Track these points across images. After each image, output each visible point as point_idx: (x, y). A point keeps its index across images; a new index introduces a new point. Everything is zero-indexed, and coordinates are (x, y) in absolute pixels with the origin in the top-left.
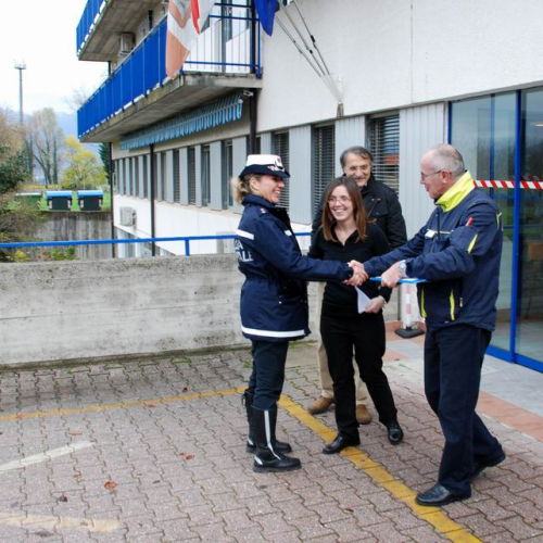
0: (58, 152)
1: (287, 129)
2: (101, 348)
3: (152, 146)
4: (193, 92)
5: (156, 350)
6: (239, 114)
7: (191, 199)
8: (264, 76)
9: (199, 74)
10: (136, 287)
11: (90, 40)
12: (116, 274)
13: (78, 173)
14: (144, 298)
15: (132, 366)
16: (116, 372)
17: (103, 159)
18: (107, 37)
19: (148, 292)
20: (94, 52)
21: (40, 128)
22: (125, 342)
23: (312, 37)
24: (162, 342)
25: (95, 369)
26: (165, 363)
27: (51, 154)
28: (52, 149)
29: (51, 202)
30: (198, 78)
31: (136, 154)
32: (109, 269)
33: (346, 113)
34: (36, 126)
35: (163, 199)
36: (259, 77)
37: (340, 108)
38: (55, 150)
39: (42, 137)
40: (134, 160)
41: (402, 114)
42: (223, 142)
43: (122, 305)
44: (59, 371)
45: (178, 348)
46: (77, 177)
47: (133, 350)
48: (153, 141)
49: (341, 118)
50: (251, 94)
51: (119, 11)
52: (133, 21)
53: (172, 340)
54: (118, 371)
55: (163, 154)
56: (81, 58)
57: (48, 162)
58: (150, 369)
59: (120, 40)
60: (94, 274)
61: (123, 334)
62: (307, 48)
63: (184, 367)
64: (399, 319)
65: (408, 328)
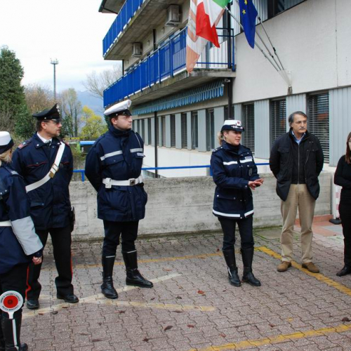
0: (78, 117)
1: (253, 102)
2: (164, 228)
3: (156, 113)
4: (192, 80)
5: (194, 230)
6: (221, 93)
7: (184, 145)
8: (237, 70)
9: (199, 70)
10: (183, 194)
11: (114, 47)
12: (173, 186)
13: (90, 130)
14: (188, 200)
15: (182, 238)
16: (174, 241)
17: (106, 121)
18: (124, 45)
19: (190, 196)
20: (115, 55)
21: (66, 101)
22: (177, 225)
23: (274, 48)
24: (198, 225)
25: (162, 240)
26: (200, 237)
27: (73, 118)
28: (74, 114)
29: (83, 148)
30: (198, 72)
31: (143, 117)
32: (169, 184)
33: (294, 92)
34: (64, 100)
35: (163, 145)
36: (234, 70)
37: (290, 89)
38: (76, 115)
39: (68, 107)
40: (141, 121)
41: (330, 93)
42: (207, 110)
43: (176, 204)
44: (142, 241)
45: (207, 229)
46: (89, 133)
47: (182, 230)
48: (158, 110)
49: (290, 95)
50: (229, 81)
51: (135, 30)
52: (143, 35)
53: (203, 224)
54: (175, 241)
55: (163, 117)
56: (106, 58)
57: (72, 123)
58: (193, 240)
59: (133, 47)
60: (161, 186)
61: (176, 221)
62: (270, 54)
63: (212, 239)
64: (331, 213)
65: (337, 219)
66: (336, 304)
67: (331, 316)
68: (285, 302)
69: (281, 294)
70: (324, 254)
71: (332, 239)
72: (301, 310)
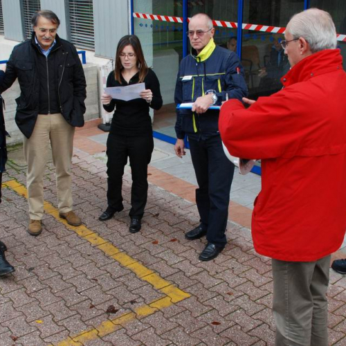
64: (100, 117)
65: (107, 124)
66: (99, 282)
67: (92, 306)
68: (34, 285)
69: (31, 270)
70: (88, 186)
71: (100, 158)
72: (55, 299)
